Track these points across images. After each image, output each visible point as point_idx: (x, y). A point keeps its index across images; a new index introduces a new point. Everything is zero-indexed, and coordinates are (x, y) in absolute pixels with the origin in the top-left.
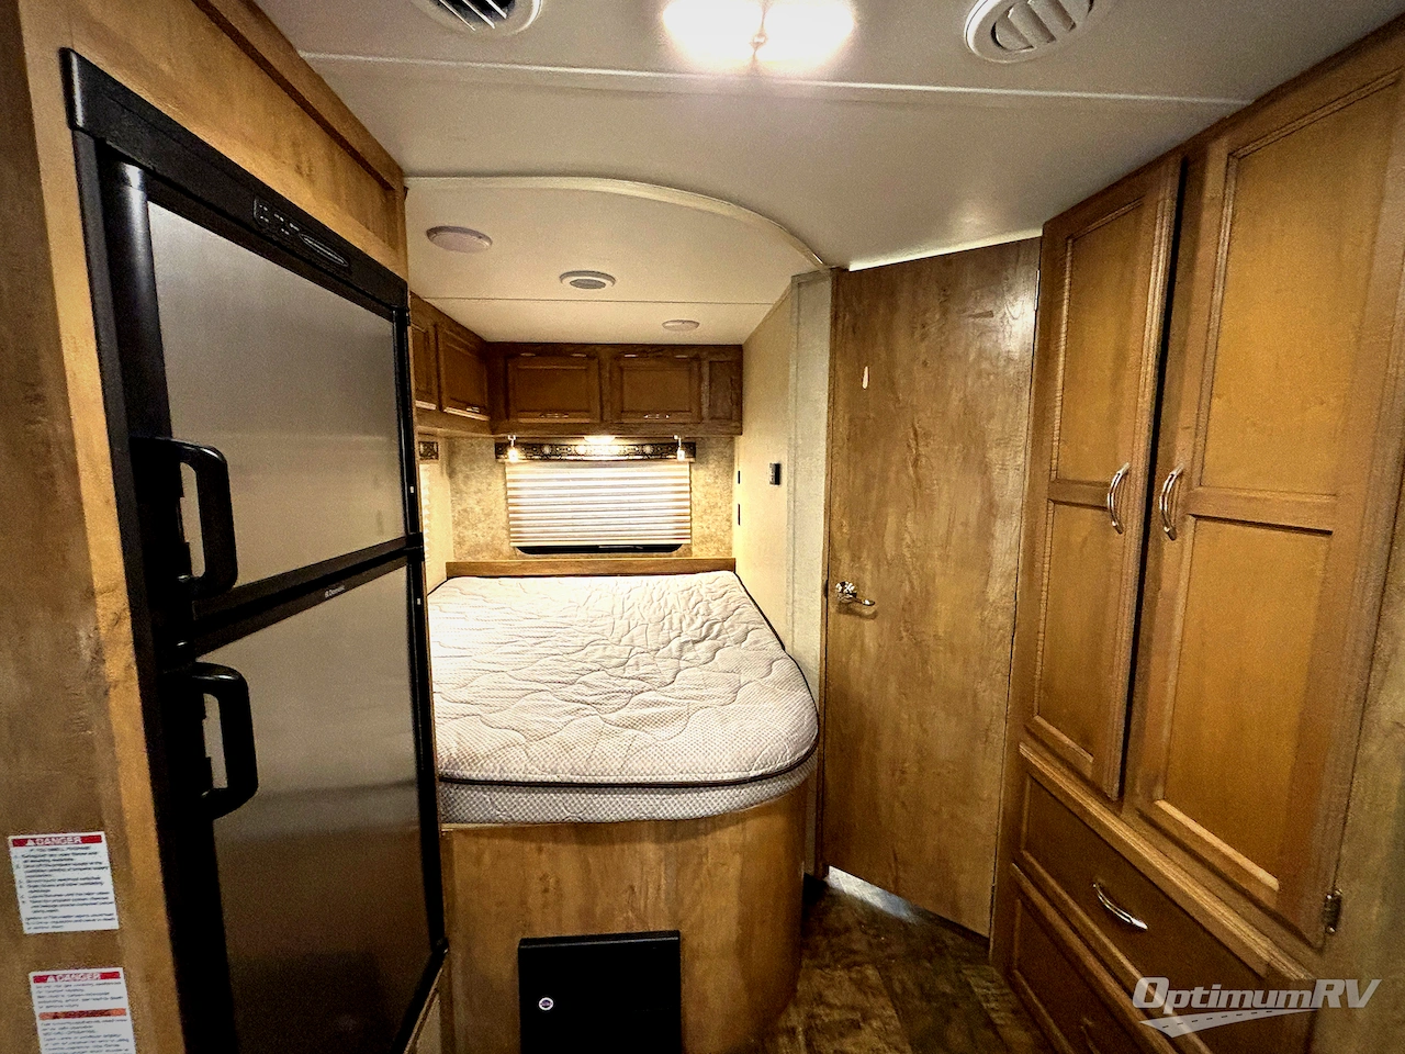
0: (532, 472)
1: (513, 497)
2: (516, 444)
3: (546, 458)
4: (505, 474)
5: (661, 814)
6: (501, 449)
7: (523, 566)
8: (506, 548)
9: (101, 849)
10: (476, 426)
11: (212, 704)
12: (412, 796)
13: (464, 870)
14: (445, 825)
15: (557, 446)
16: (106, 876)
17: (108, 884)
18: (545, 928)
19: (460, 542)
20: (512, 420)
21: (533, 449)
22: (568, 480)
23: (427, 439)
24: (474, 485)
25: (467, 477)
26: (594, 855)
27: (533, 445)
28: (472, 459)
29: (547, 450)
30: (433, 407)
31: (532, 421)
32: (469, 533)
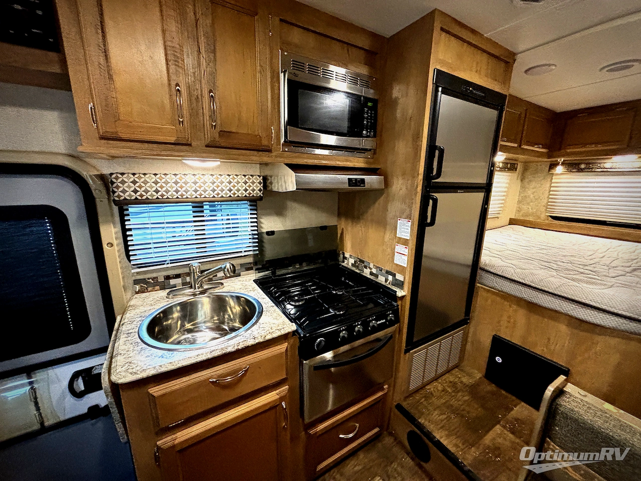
0: (574, 179)
1: (553, 191)
2: (563, 164)
3: (580, 170)
4: (552, 179)
5: (571, 313)
6: (553, 166)
7: (549, 225)
8: (543, 216)
9: (410, 223)
10: (541, 155)
11: (431, 201)
12: (469, 270)
13: (481, 300)
14: (478, 284)
15: (590, 163)
16: (410, 228)
17: (409, 231)
18: (505, 335)
19: (519, 211)
20: (562, 151)
21: (574, 167)
22: (594, 182)
23: (513, 162)
24: (533, 184)
25: (530, 181)
26: (535, 318)
27: (576, 164)
28: (536, 172)
29: (583, 166)
30: (516, 145)
31: (574, 150)
32: (525, 207)
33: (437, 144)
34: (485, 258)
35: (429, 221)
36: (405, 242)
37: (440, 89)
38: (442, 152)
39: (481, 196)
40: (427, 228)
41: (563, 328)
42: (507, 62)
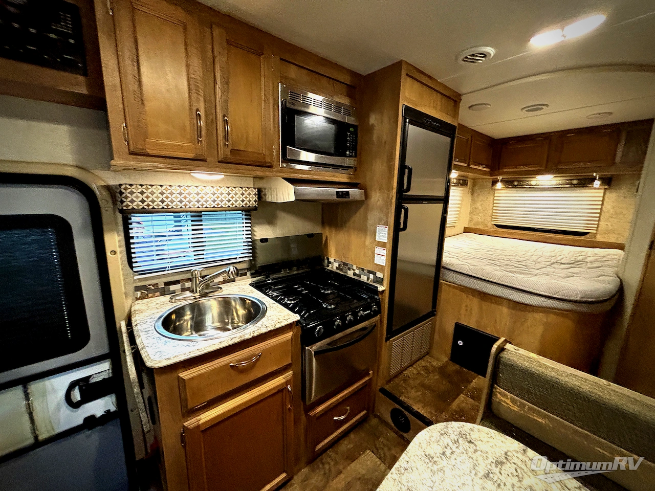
0: (508, 193)
1: (496, 203)
2: (501, 181)
3: (514, 187)
4: (494, 193)
6: (494, 182)
7: (495, 232)
8: (489, 225)
9: (387, 229)
10: (484, 173)
11: (403, 210)
13: (445, 294)
14: (442, 281)
15: (521, 181)
16: (387, 233)
17: (387, 235)
18: (464, 322)
19: (471, 221)
20: (500, 171)
21: (509, 183)
22: (524, 197)
23: (464, 179)
24: (481, 198)
25: (479, 195)
27: (510, 181)
28: (483, 187)
29: (516, 183)
30: (466, 165)
31: (510, 170)
32: (475, 217)
33: (406, 164)
34: (446, 259)
35: (402, 227)
36: (383, 245)
37: (408, 120)
38: (410, 170)
39: (440, 206)
40: (401, 233)
41: (505, 310)
42: (455, 101)
